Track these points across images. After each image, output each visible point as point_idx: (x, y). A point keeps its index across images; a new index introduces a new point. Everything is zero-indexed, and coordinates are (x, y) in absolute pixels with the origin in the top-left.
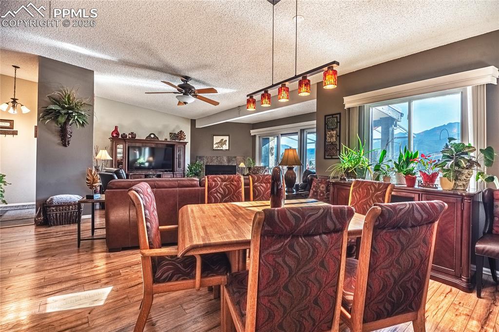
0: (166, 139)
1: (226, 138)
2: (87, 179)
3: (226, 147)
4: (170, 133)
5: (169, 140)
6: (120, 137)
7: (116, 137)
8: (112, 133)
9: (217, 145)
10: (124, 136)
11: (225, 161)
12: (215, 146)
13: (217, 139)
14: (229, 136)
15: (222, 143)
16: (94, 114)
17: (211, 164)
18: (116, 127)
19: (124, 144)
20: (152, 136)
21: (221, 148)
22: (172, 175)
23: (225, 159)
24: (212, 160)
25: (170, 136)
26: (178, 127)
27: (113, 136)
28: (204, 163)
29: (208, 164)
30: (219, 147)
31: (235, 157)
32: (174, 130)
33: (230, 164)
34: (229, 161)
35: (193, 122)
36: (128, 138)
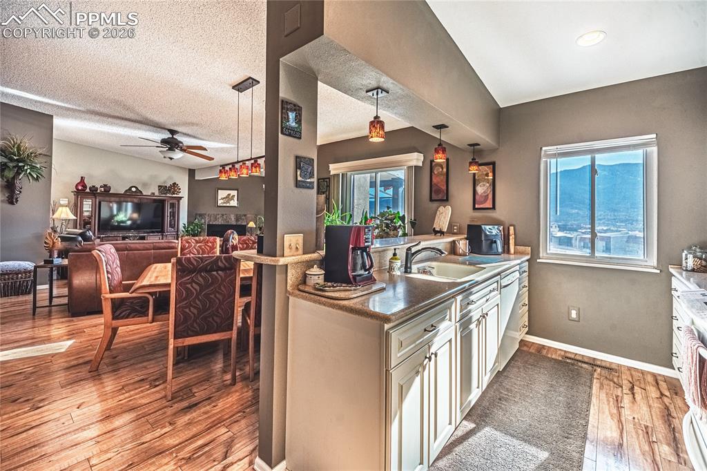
0: (154, 194)
1: (234, 193)
2: (46, 243)
3: (234, 203)
4: (159, 186)
5: (157, 194)
6: (88, 190)
7: (82, 190)
8: (77, 186)
9: (222, 201)
10: (94, 189)
11: (233, 219)
12: (220, 202)
13: (222, 194)
14: (237, 190)
15: (229, 198)
16: (53, 166)
17: (214, 223)
18: (82, 178)
19: (94, 199)
20: (134, 189)
21: (228, 205)
22: (161, 237)
23: (233, 217)
24: (216, 219)
25: (159, 190)
26: (170, 178)
27: (78, 189)
28: (205, 222)
29: (211, 223)
30: (224, 203)
31: (245, 215)
32: (165, 182)
33: (239, 223)
34: (237, 220)
35: (192, 172)
36: (99, 191)
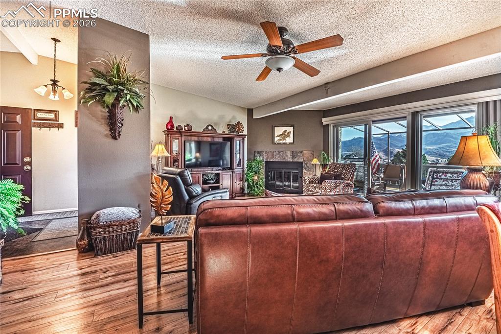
0: (224, 132)
1: (290, 129)
3: (289, 140)
4: (228, 125)
5: (227, 132)
6: (175, 129)
7: (171, 129)
8: (167, 126)
9: (278, 138)
10: (179, 128)
11: (289, 156)
12: (276, 139)
13: (279, 131)
14: (294, 126)
15: (285, 135)
16: (151, 93)
17: (272, 160)
18: (171, 117)
19: (180, 138)
20: (210, 128)
21: (284, 142)
22: (231, 173)
23: (289, 154)
24: (273, 156)
25: (228, 128)
26: (234, 117)
27: (168, 129)
28: (263, 159)
29: (268, 160)
30: (281, 140)
31: (301, 152)
32: (230, 122)
33: (295, 160)
34: (293, 157)
35: (250, 112)
36: (183, 130)
